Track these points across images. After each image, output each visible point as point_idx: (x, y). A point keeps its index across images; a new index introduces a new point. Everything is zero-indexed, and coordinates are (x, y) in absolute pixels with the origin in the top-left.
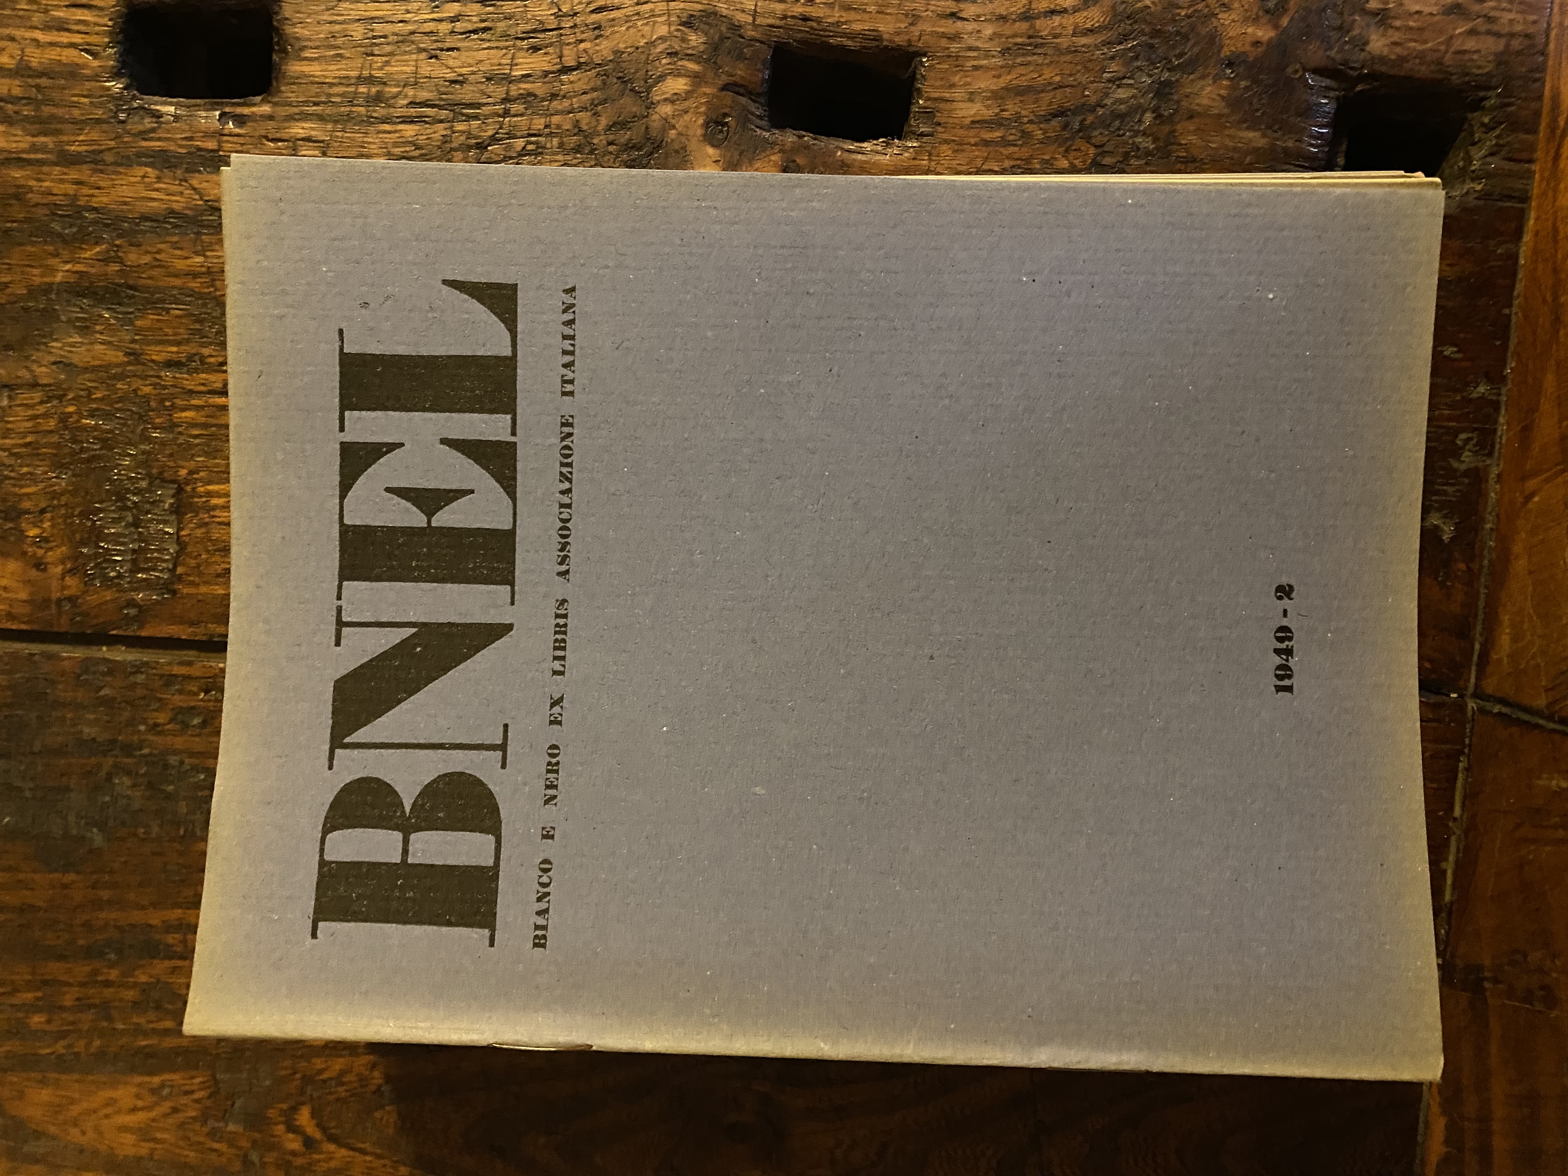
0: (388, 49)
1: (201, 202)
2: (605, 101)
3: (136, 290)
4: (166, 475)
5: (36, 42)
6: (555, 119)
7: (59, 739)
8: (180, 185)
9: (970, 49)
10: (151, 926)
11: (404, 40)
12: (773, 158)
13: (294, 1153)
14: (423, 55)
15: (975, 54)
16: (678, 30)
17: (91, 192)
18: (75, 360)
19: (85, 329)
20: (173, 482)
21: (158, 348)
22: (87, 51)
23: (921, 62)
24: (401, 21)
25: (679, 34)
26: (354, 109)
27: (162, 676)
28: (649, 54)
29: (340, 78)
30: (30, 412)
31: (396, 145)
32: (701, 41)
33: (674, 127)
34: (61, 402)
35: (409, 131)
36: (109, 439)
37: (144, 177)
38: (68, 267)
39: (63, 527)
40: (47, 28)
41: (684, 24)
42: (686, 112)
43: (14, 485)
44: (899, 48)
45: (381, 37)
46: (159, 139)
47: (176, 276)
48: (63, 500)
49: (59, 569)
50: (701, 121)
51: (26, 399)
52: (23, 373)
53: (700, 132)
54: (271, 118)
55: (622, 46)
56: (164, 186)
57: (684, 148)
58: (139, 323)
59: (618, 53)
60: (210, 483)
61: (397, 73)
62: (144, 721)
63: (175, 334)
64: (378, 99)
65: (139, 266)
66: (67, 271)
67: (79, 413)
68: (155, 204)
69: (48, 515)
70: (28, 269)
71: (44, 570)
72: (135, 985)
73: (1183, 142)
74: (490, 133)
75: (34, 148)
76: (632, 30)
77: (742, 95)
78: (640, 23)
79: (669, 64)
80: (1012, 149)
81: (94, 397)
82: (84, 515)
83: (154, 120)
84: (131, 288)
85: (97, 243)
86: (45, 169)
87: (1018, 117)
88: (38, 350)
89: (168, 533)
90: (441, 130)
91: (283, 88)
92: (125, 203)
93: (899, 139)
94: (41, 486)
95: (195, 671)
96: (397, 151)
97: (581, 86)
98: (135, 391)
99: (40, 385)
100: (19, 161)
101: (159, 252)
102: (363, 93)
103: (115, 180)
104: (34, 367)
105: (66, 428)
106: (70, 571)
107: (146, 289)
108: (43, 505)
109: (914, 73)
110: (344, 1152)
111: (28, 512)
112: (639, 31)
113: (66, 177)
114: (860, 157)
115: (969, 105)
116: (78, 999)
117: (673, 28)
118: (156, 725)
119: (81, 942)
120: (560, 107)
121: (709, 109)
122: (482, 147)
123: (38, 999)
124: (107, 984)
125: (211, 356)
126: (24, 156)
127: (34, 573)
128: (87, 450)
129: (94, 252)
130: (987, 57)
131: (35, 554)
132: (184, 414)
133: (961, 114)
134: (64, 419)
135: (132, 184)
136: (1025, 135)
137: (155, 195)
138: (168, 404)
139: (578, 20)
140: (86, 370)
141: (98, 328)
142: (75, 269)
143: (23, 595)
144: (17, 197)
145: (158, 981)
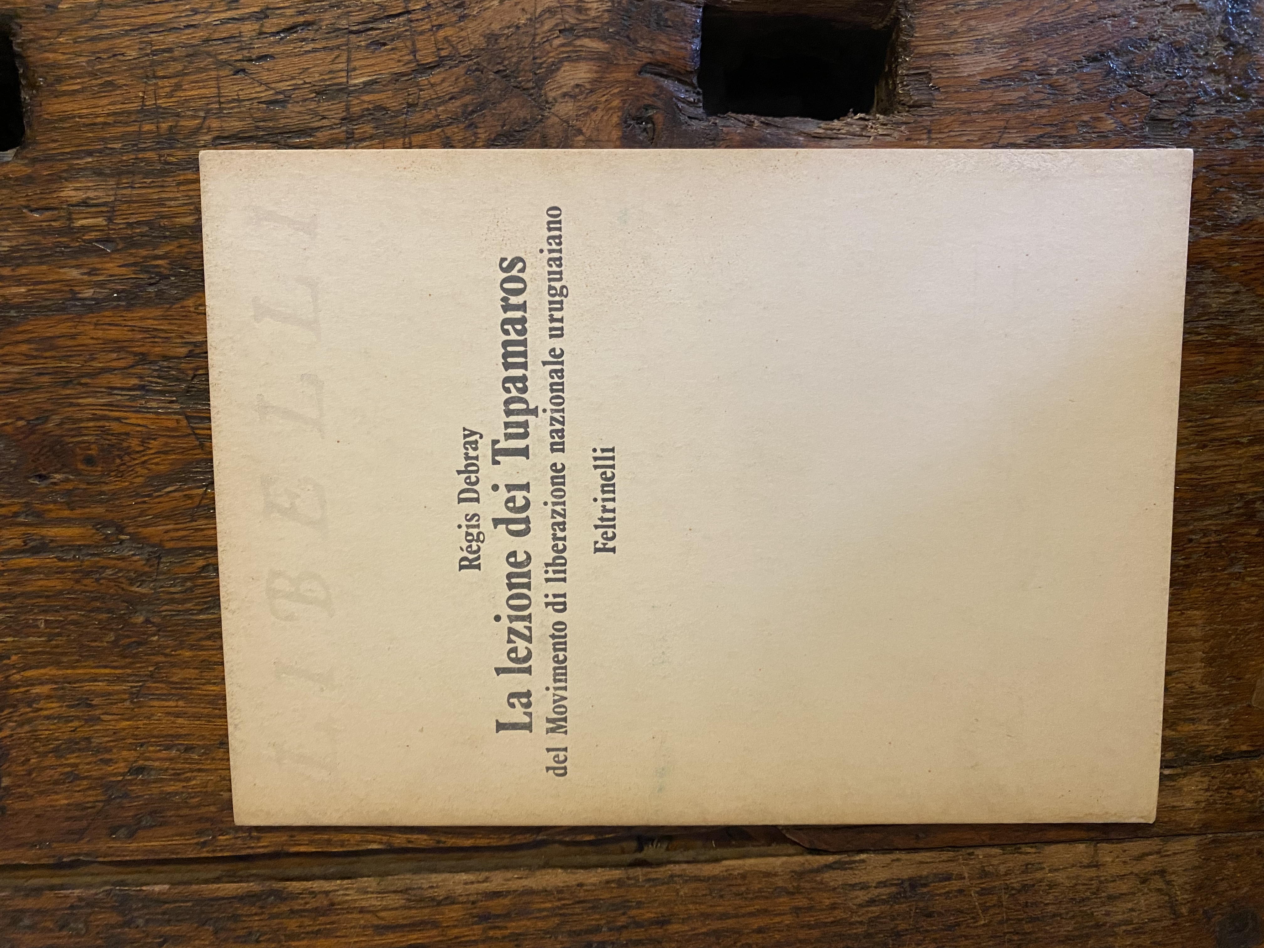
24: (187, 27)
29: (114, 114)
97: (448, 88)
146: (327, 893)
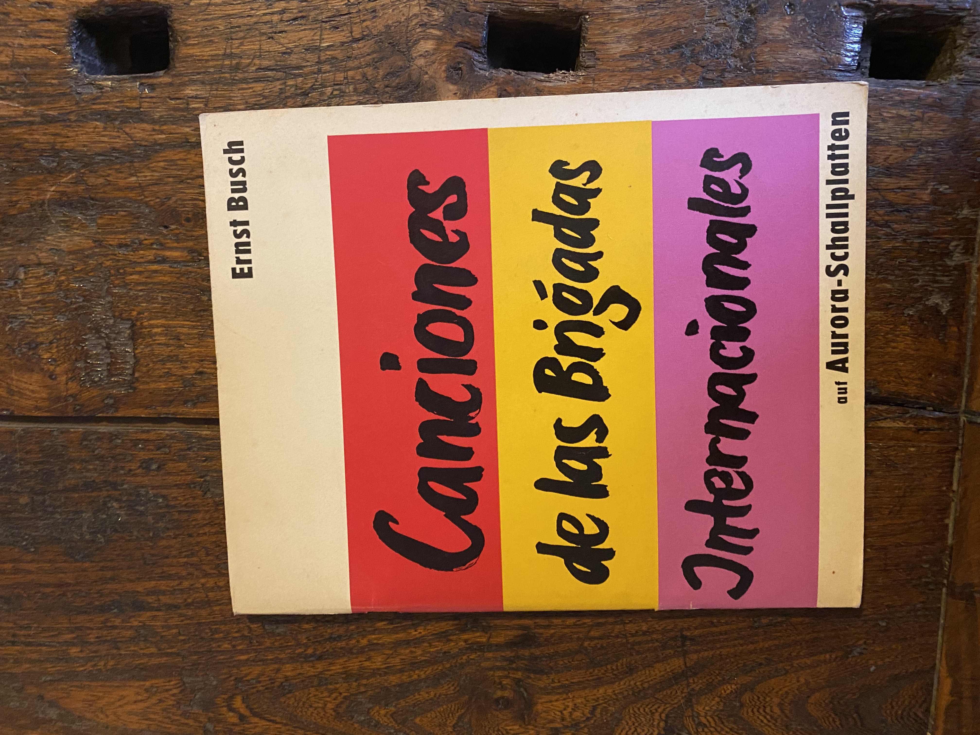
0: (241, 34)
1: (132, 142)
2: (381, 59)
3: (96, 200)
4: (124, 315)
5: (21, 46)
6: (350, 73)
7: (73, 482)
8: (118, 132)
9: (618, 7)
10: (138, 592)
11: (250, 28)
12: (492, 89)
13: (234, 724)
14: (264, 38)
15: (620, 11)
16: (426, 9)
17: (64, 140)
18: (63, 246)
19: (67, 226)
20: (128, 320)
21: (113, 236)
22: (54, 50)
23: (585, 19)
25: (426, 12)
26: (222, 75)
27: (131, 440)
28: (408, 27)
30: (38, 282)
31: (251, 97)
32: (441, 15)
33: (427, 73)
34: (56, 274)
35: (258, 87)
36: (87, 295)
37: (95, 128)
38: (53, 189)
39: (64, 351)
40: (27, 36)
41: (428, 5)
42: (434, 63)
43: (33, 327)
44: (570, 11)
45: (236, 27)
46: (104, 104)
47: (120, 190)
48: (63, 335)
49: (64, 378)
50: (443, 68)
51: (34, 273)
52: (32, 257)
53: (443, 75)
54: (171, 84)
55: (390, 22)
56: (107, 133)
57: (434, 87)
58: (100, 221)
59: (388, 27)
60: (150, 319)
61: (249, 50)
62: (122, 468)
63: (122, 227)
64: (237, 68)
65: (96, 185)
66: (53, 191)
67: (68, 279)
68: (103, 145)
69: (55, 345)
70: (29, 191)
71: (55, 379)
72: (132, 627)
73: (761, 60)
74: (310, 85)
75: (26, 114)
76: (396, 11)
77: (470, 49)
78: (401, 6)
79: (421, 32)
80: (648, 72)
81: (76, 269)
82: (77, 343)
83: (99, 91)
84: (92, 199)
85: (70, 173)
86: (34, 127)
87: (650, 52)
88: (39, 242)
89: (128, 352)
90: (278, 85)
91: (177, 65)
92: (85, 146)
93: (573, 70)
94: (49, 327)
95: (152, 436)
96: (252, 100)
98: (101, 264)
99: (43, 264)
100: (18, 124)
101: (108, 175)
102: (228, 65)
103: (77, 131)
104: (38, 253)
105: (61, 290)
106: (71, 378)
107: (102, 200)
108: (51, 338)
109: (581, 26)
110: (264, 723)
111: (42, 343)
112: (400, 11)
113: (47, 131)
114: (548, 84)
115: (618, 45)
116: (97, 637)
117: (422, 8)
118: (130, 470)
119: (97, 603)
120: (353, 65)
121: (448, 60)
122: (305, 94)
123: (74, 638)
124: (115, 627)
125: (146, 239)
126: (20, 119)
127: (49, 382)
128: (76, 303)
129: (68, 178)
130: (628, 12)
131: (49, 369)
132: (132, 277)
133: (613, 51)
134: (59, 284)
135: (87, 133)
136: (656, 62)
137: (103, 139)
138: (121, 271)
139: (361, 7)
140: (70, 253)
141: (75, 226)
142: (58, 189)
143: (44, 395)
144: (17, 145)
145: (145, 625)
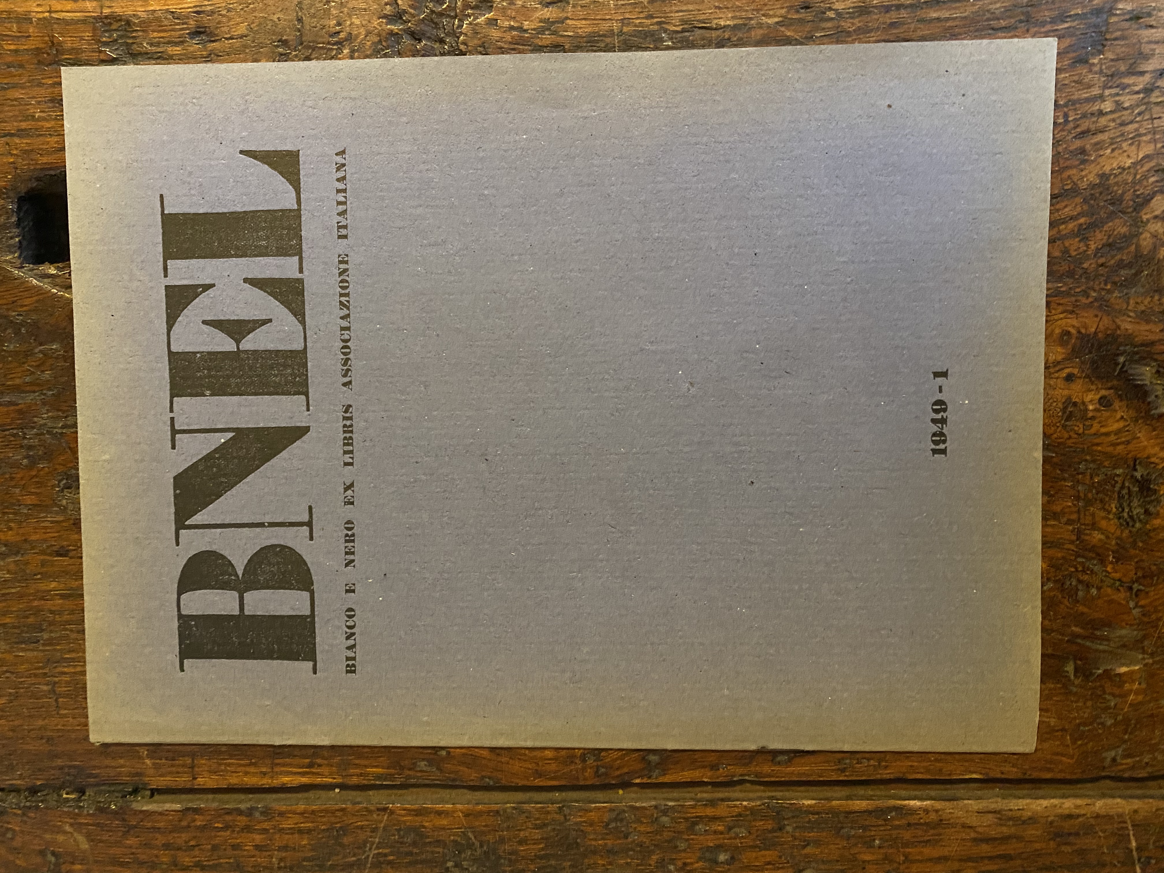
146: (937, 811)
